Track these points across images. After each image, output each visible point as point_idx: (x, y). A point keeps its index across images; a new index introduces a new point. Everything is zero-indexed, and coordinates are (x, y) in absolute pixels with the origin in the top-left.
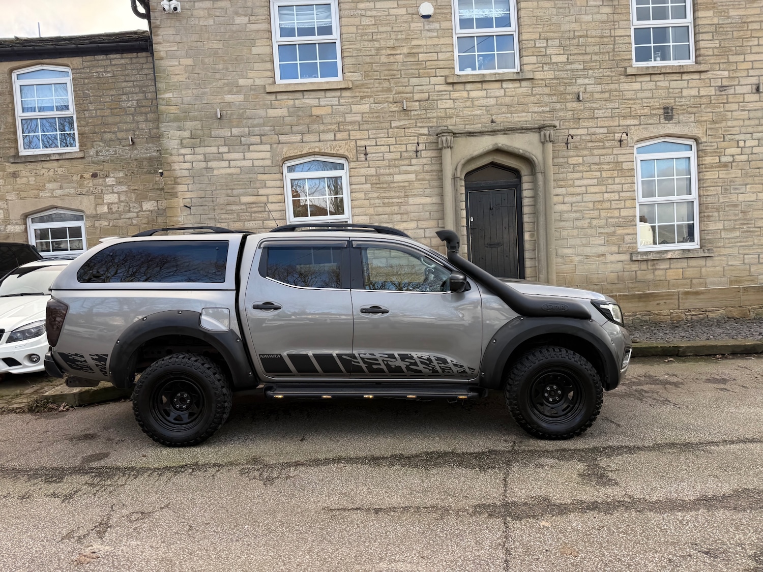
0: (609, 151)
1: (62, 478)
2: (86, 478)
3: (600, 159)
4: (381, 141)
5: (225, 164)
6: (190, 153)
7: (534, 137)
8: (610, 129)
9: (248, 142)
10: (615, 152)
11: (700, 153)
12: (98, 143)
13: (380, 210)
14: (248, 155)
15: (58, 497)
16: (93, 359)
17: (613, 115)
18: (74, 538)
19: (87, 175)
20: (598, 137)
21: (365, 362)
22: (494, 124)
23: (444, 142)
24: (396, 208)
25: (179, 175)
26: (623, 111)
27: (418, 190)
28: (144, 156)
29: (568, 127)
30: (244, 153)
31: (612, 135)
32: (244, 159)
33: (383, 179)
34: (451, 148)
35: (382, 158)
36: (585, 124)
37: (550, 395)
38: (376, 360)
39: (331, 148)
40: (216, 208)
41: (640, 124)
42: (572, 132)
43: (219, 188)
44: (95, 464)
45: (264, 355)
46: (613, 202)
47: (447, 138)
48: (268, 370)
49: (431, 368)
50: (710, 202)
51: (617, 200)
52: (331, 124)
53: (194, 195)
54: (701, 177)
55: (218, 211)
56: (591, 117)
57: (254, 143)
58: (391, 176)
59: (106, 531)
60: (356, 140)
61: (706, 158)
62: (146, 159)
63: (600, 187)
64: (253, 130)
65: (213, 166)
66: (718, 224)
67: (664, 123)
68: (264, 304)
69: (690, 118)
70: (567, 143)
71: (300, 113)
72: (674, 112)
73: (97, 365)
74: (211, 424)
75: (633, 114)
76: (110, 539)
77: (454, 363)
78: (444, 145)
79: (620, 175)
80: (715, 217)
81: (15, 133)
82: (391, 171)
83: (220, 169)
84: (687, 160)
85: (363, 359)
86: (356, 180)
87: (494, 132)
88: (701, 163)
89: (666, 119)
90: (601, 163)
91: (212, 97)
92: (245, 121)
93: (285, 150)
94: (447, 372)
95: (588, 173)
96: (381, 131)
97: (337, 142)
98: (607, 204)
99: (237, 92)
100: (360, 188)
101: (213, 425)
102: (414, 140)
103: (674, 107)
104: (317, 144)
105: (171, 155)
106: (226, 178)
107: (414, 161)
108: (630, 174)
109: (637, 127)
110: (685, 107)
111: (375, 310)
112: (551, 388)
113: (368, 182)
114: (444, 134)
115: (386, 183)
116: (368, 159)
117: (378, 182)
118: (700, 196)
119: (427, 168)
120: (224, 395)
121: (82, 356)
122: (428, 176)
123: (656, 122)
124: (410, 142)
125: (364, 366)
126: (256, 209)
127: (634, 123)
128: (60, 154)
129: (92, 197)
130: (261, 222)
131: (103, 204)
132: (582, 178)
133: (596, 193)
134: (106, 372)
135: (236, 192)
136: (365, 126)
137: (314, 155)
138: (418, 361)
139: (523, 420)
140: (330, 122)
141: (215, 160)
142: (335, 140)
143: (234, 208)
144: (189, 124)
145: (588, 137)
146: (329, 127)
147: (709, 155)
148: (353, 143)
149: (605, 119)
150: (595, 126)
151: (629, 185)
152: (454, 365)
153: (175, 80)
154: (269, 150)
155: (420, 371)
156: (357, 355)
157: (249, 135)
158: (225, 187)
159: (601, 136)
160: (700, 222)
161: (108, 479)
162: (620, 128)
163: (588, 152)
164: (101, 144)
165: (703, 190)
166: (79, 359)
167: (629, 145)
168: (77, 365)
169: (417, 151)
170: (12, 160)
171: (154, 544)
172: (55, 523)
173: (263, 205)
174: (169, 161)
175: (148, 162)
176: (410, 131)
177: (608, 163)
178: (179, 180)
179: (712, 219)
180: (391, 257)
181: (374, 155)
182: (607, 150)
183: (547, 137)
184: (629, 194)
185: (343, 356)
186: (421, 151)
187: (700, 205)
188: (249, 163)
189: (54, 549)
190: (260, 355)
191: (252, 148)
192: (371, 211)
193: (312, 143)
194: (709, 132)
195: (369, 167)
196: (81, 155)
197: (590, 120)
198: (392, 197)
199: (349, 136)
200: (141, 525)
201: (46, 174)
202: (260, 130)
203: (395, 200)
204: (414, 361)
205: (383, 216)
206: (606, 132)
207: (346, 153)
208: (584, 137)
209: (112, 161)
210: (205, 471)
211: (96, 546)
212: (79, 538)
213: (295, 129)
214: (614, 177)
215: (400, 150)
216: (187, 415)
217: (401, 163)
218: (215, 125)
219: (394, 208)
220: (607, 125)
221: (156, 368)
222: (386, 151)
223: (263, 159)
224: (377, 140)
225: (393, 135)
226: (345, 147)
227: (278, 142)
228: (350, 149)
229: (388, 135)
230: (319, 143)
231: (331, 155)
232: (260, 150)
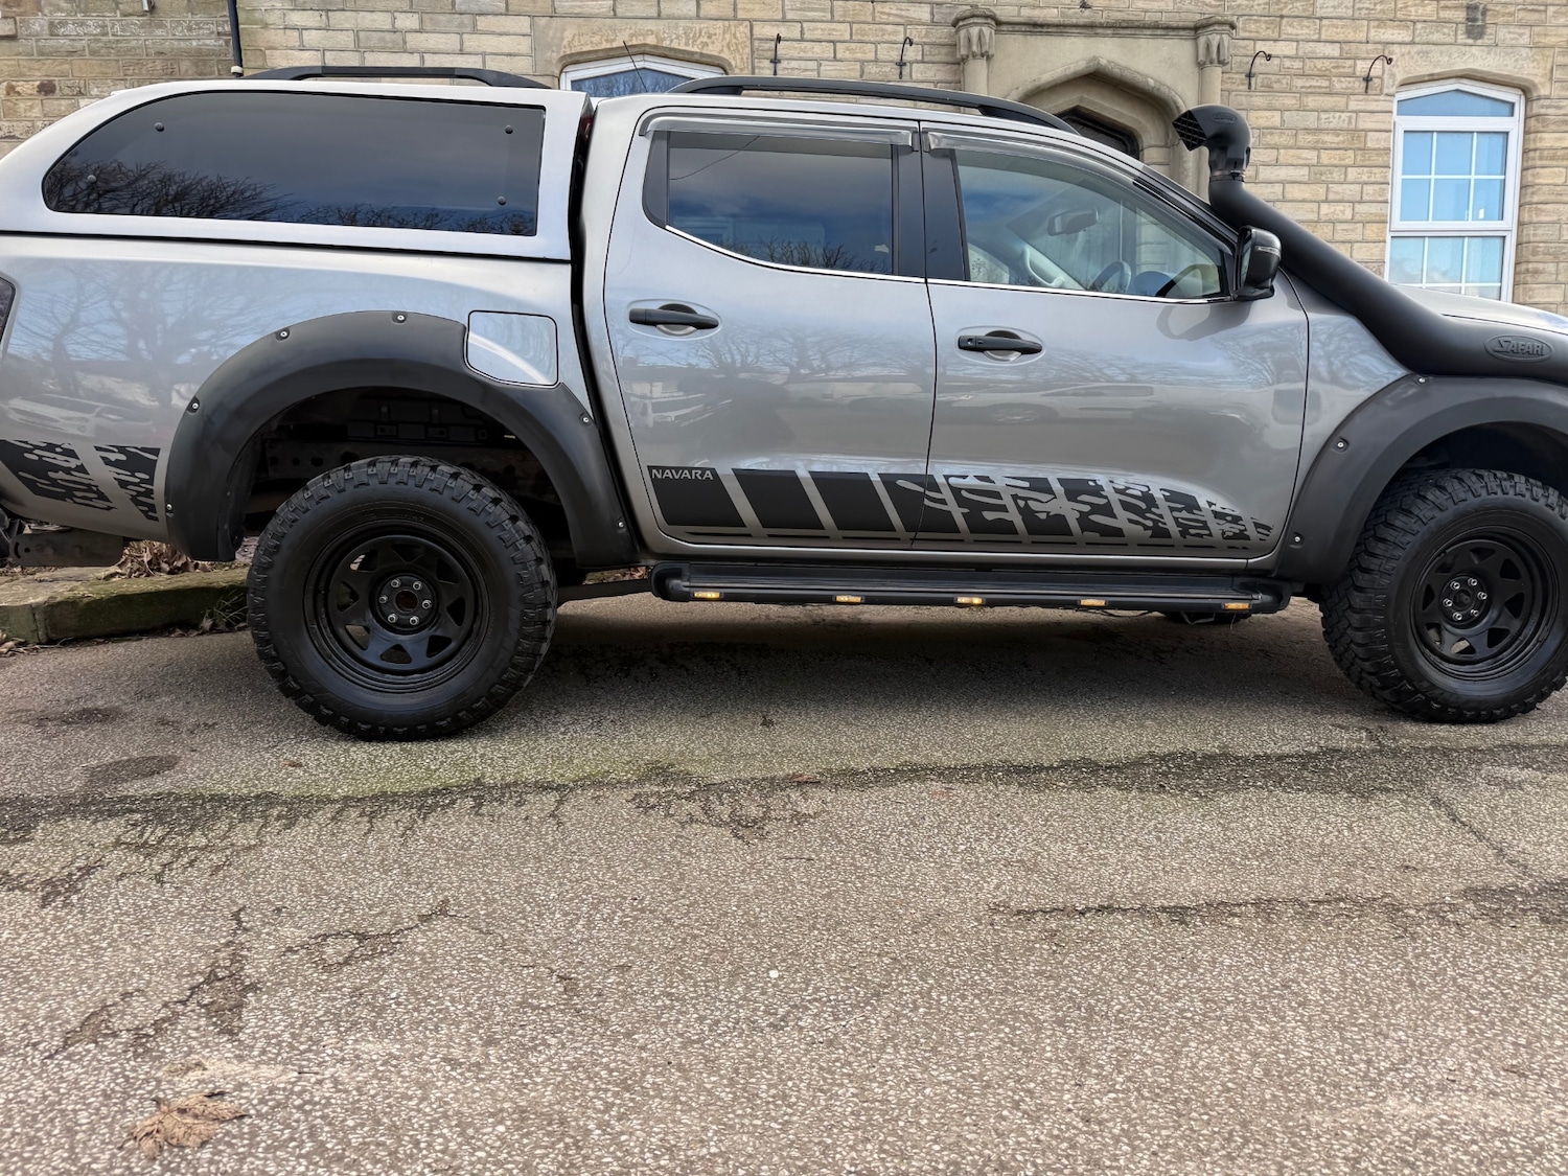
0: (1340, 101)
1: (28, 829)
2: (115, 827)
3: (1319, 119)
4: (815, 29)
5: (410, 60)
6: (317, 25)
7: (1180, 50)
8: (1346, 47)
9: (475, 8)
10: (1353, 105)
11: (1533, 122)
14: (472, 42)
15: (22, 888)
16: (107, 462)
17: (1357, 15)
18: (115, 1035)
19: (27, 87)
20: (1319, 64)
21: (961, 501)
22: (1087, 12)
23: (975, 40)
26: (1378, 7)
28: (183, 44)
29: (1253, 35)
30: (461, 34)
31: (1350, 62)
32: (462, 52)
34: (988, 57)
35: (815, 74)
36: (1294, 31)
37: (1458, 605)
38: (997, 495)
39: (688, 38)
41: (1413, 43)
42: (1260, 46)
44: (135, 788)
45: (663, 469)
46: (1339, 227)
47: (981, 31)
48: (673, 517)
49: (1149, 523)
50: (1545, 238)
51: (1346, 222)
54: (1530, 179)
56: (1307, 14)
57: (490, 9)
59: (240, 1005)
60: (751, 22)
61: (1545, 135)
62: (188, 53)
63: (1314, 187)
66: (1553, 290)
67: (1465, 45)
68: (664, 308)
69: (1521, 35)
70: (1250, 76)
72: (1489, 20)
73: (123, 484)
74: (505, 671)
75: (1399, 15)
76: (268, 1037)
77: (1217, 508)
78: (975, 48)
79: (1358, 162)
80: (1550, 274)
84: (1500, 138)
85: (956, 491)
87: (1090, 29)
88: (1532, 146)
89: (1470, 33)
90: (1319, 130)
93: (568, 34)
94: (1194, 535)
95: (1291, 152)
96: (815, 4)
97: (704, 25)
98: (1326, 230)
101: (512, 673)
102: (895, 33)
103: (1489, 7)
104: (651, 25)
105: (266, 26)
108: (1380, 161)
109: (1405, 49)
110: (1511, 9)
111: (1001, 343)
112: (1464, 583)
114: (975, 20)
116: (779, 73)
118: (1520, 224)
120: (545, 584)
121: (71, 453)
123: (1448, 40)
124: (886, 38)
125: (958, 514)
127: (1400, 39)
132: (1277, 163)
133: (1304, 201)
134: (152, 508)
137: (643, 54)
138: (1114, 498)
139: (1393, 668)
141: (383, 50)
142: (698, 17)
145: (1298, 64)
147: (1553, 127)
148: (744, 29)
149: (1339, 22)
150: (1316, 37)
151: (1377, 187)
152: (1217, 515)
154: (528, 31)
155: (1118, 532)
156: (940, 480)
159: (1327, 63)
160: (1516, 284)
161: (192, 829)
162: (1370, 46)
163: (1294, 102)
165: (1530, 211)
166: (60, 460)
167: (1386, 91)
168: (54, 482)
169: (901, 64)
171: (457, 1052)
172: (27, 979)
174: (261, 44)
175: (196, 64)
176: (887, 10)
177: (1336, 131)
179: (1541, 278)
181: (794, 64)
182: (1336, 98)
183: (1214, 50)
184: (1373, 209)
185: (900, 482)
186: (911, 63)
187: (1519, 244)
189: (40, 1085)
190: (650, 468)
191: (482, 22)
193: (640, 21)
194: (1557, 74)
196: (7, 28)
197: (1305, 22)
199: (735, 9)
200: (376, 981)
204: (1102, 501)
206: (1336, 53)
207: (726, 55)
208: (1287, 63)
209: (93, 53)
210: (519, 804)
211: (220, 1066)
212: (139, 1035)
214: (1346, 167)
215: (859, 56)
216: (426, 643)
220: (1341, 37)
221: (323, 493)
222: (826, 56)
223: (510, 55)
224: (805, 25)
225: (844, 16)
226: (724, 38)
227: (550, 11)
228: (737, 45)
229: (832, 16)
230: (658, 21)
231: (687, 57)
232: (502, 30)
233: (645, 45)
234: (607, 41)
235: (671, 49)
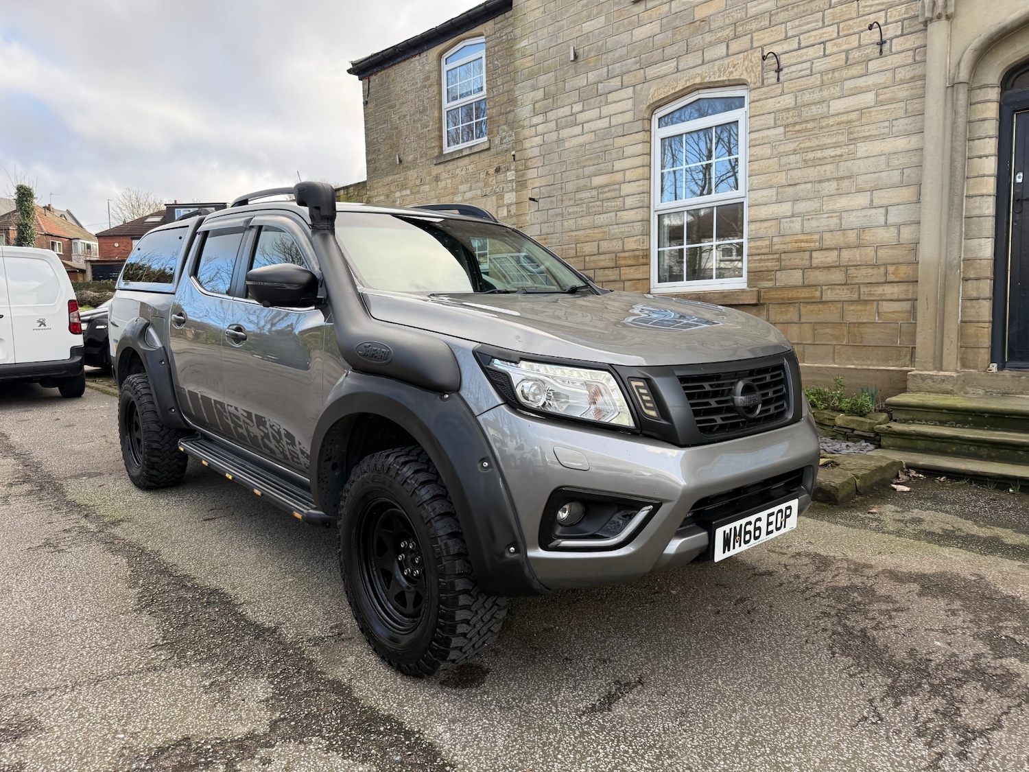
4: (809, 37)
5: (577, 130)
6: (542, 121)
9: (607, 90)
12: (503, 127)
13: (797, 175)
14: (606, 110)
19: (492, 171)
21: (233, 422)
24: (828, 167)
25: (530, 156)
27: (879, 125)
30: (600, 107)
32: (600, 118)
33: (807, 113)
34: (948, 17)
35: (808, 72)
38: (238, 418)
39: (720, 72)
40: (564, 198)
43: (569, 168)
52: (722, 28)
53: (542, 182)
55: (566, 203)
57: (614, 88)
58: (825, 105)
60: (763, 47)
64: (613, 69)
65: (565, 136)
71: (677, 23)
77: (301, 446)
81: (440, 129)
82: (825, 93)
83: (574, 138)
85: (230, 413)
86: (758, 123)
91: (569, 31)
92: (604, 57)
93: (652, 91)
96: (810, 18)
97: (731, 59)
99: (598, 14)
100: (763, 138)
104: (698, 70)
105: (523, 127)
106: (577, 152)
107: (873, 66)
113: (779, 123)
115: (813, 120)
116: (781, 78)
117: (797, 119)
119: (902, 74)
122: (902, 92)
125: (232, 425)
126: (608, 195)
128: (470, 148)
129: (494, 197)
130: (614, 213)
131: (504, 205)
135: (588, 171)
136: (782, 16)
137: (698, 89)
138: (271, 431)
140: (722, 24)
141: (567, 127)
142: (728, 55)
143: (584, 195)
144: (543, 79)
146: (720, 34)
148: (758, 55)
152: (301, 451)
153: (532, 19)
154: (632, 95)
156: (227, 407)
157: (608, 78)
158: (575, 166)
164: (505, 127)
169: (882, 43)
170: (435, 162)
173: (617, 186)
174: (522, 138)
178: (529, 163)
180: (811, 267)
181: (793, 68)
185: (217, 405)
186: (891, 40)
188: (603, 123)
191: (611, 97)
192: (782, 178)
193: (692, 70)
195: (782, 94)
196: (487, 146)
198: (822, 148)
199: (752, 42)
201: (460, 174)
202: (622, 66)
203: (827, 153)
204: (267, 432)
205: (802, 186)
207: (745, 76)
213: (669, 51)
215: (845, 47)
217: (846, 73)
218: (570, 74)
219: (825, 167)
222: (817, 55)
223: (622, 113)
224: (801, 37)
225: (833, 19)
226: (743, 65)
227: (643, 80)
228: (752, 67)
229: (824, 22)
230: (702, 66)
231: (721, 84)
232: (620, 98)
233: (694, 84)
234: (672, 89)
235: (712, 82)
